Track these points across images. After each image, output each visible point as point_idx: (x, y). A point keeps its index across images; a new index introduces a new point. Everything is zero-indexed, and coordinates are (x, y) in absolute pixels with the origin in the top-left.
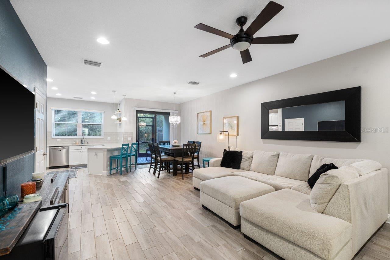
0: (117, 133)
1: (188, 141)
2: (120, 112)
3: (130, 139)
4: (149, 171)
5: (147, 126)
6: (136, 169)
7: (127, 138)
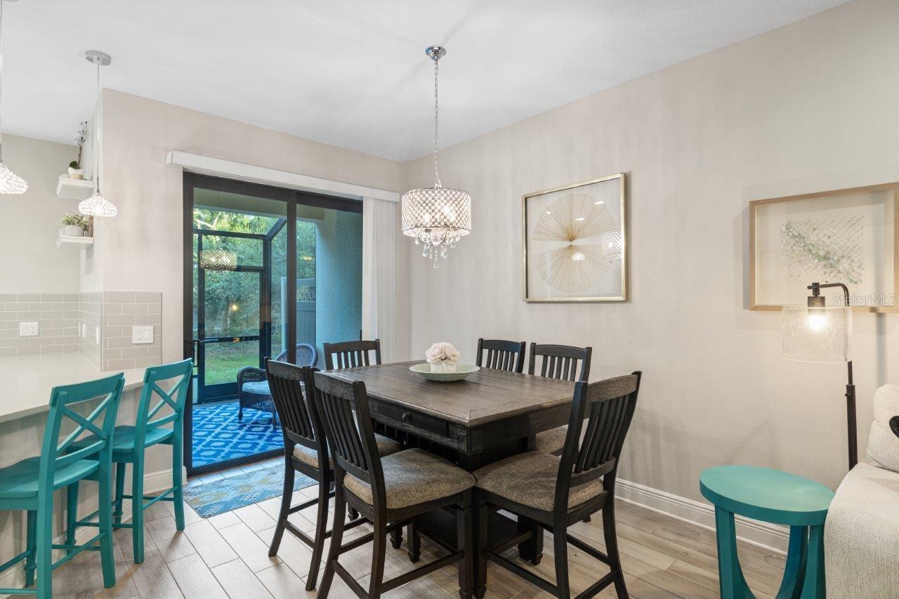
0: (76, 298)
1: (481, 340)
2: (81, 178)
3: (142, 334)
4: (273, 552)
5: (239, 269)
6: (181, 527)
7: (129, 332)
